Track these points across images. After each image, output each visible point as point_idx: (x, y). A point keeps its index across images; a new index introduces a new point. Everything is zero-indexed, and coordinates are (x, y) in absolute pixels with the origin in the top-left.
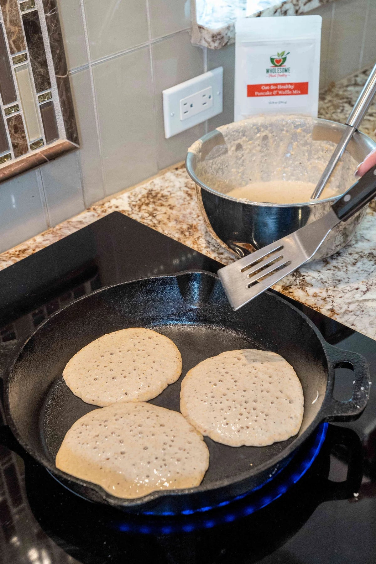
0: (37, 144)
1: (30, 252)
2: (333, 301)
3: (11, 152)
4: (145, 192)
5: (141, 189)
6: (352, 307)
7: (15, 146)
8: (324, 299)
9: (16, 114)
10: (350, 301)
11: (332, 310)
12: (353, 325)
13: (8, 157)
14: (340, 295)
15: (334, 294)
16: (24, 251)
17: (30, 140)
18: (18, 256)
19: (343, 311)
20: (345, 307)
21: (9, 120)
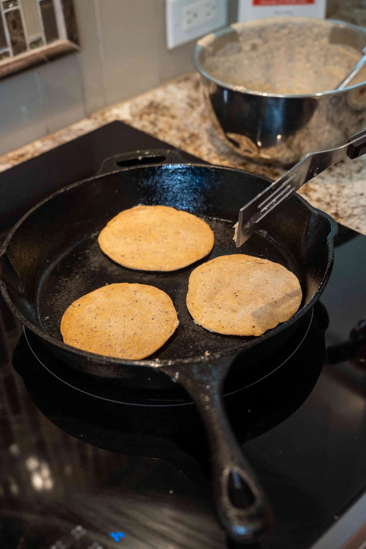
0: (36, 43)
1: (29, 156)
2: (337, 206)
3: (9, 49)
4: (146, 103)
5: (143, 100)
6: (356, 211)
7: (14, 43)
8: (328, 204)
9: (15, 8)
10: (354, 205)
11: (336, 214)
12: (358, 228)
13: (6, 54)
14: (344, 200)
15: (338, 199)
16: (22, 156)
17: (29, 38)
18: (16, 160)
19: (347, 214)
20: (349, 211)
21: (7, 14)
